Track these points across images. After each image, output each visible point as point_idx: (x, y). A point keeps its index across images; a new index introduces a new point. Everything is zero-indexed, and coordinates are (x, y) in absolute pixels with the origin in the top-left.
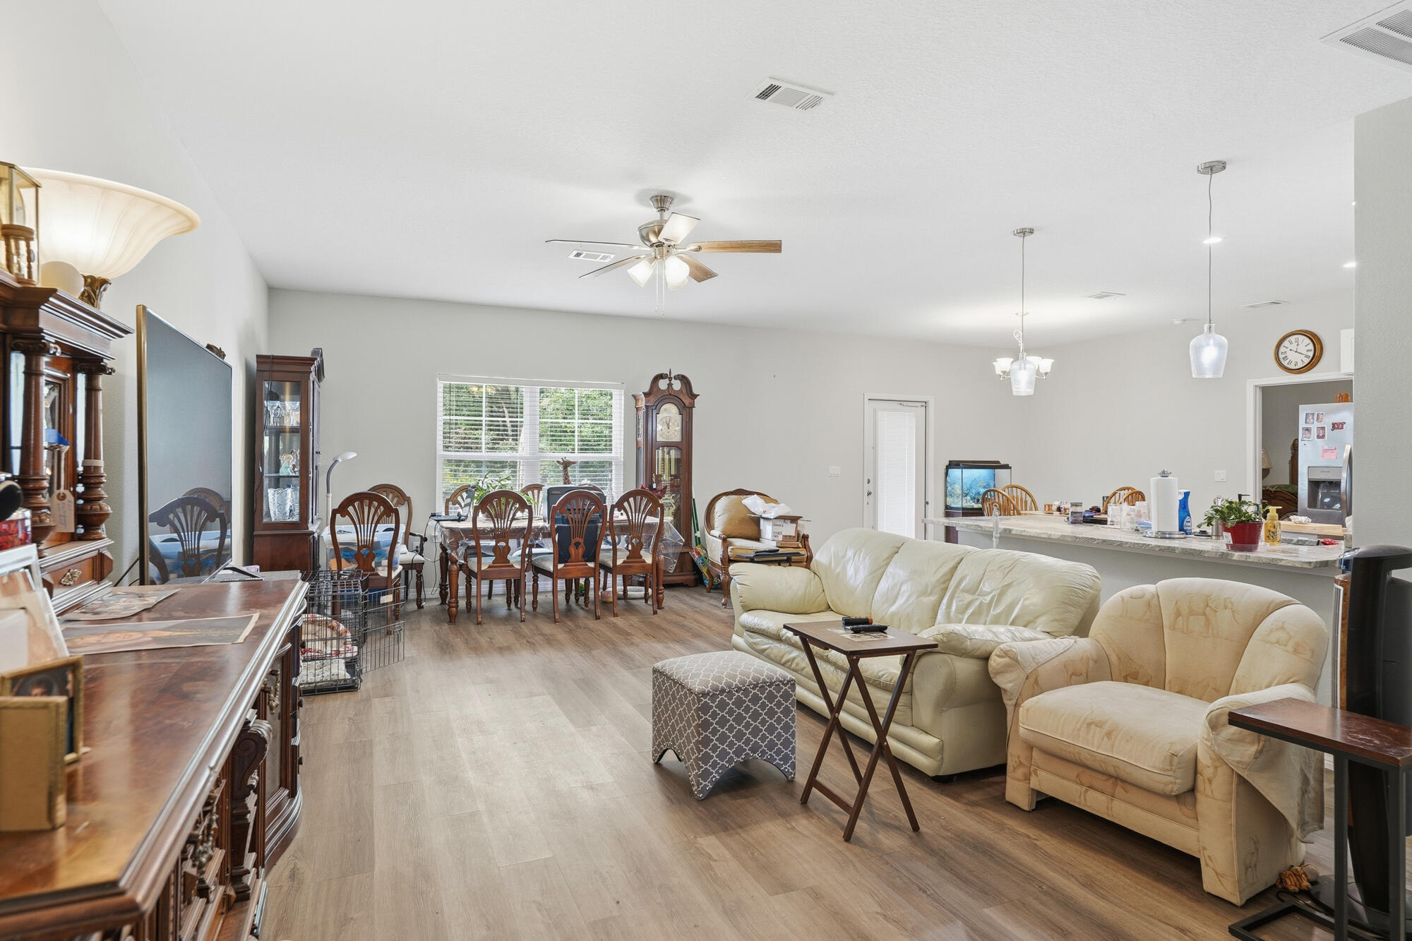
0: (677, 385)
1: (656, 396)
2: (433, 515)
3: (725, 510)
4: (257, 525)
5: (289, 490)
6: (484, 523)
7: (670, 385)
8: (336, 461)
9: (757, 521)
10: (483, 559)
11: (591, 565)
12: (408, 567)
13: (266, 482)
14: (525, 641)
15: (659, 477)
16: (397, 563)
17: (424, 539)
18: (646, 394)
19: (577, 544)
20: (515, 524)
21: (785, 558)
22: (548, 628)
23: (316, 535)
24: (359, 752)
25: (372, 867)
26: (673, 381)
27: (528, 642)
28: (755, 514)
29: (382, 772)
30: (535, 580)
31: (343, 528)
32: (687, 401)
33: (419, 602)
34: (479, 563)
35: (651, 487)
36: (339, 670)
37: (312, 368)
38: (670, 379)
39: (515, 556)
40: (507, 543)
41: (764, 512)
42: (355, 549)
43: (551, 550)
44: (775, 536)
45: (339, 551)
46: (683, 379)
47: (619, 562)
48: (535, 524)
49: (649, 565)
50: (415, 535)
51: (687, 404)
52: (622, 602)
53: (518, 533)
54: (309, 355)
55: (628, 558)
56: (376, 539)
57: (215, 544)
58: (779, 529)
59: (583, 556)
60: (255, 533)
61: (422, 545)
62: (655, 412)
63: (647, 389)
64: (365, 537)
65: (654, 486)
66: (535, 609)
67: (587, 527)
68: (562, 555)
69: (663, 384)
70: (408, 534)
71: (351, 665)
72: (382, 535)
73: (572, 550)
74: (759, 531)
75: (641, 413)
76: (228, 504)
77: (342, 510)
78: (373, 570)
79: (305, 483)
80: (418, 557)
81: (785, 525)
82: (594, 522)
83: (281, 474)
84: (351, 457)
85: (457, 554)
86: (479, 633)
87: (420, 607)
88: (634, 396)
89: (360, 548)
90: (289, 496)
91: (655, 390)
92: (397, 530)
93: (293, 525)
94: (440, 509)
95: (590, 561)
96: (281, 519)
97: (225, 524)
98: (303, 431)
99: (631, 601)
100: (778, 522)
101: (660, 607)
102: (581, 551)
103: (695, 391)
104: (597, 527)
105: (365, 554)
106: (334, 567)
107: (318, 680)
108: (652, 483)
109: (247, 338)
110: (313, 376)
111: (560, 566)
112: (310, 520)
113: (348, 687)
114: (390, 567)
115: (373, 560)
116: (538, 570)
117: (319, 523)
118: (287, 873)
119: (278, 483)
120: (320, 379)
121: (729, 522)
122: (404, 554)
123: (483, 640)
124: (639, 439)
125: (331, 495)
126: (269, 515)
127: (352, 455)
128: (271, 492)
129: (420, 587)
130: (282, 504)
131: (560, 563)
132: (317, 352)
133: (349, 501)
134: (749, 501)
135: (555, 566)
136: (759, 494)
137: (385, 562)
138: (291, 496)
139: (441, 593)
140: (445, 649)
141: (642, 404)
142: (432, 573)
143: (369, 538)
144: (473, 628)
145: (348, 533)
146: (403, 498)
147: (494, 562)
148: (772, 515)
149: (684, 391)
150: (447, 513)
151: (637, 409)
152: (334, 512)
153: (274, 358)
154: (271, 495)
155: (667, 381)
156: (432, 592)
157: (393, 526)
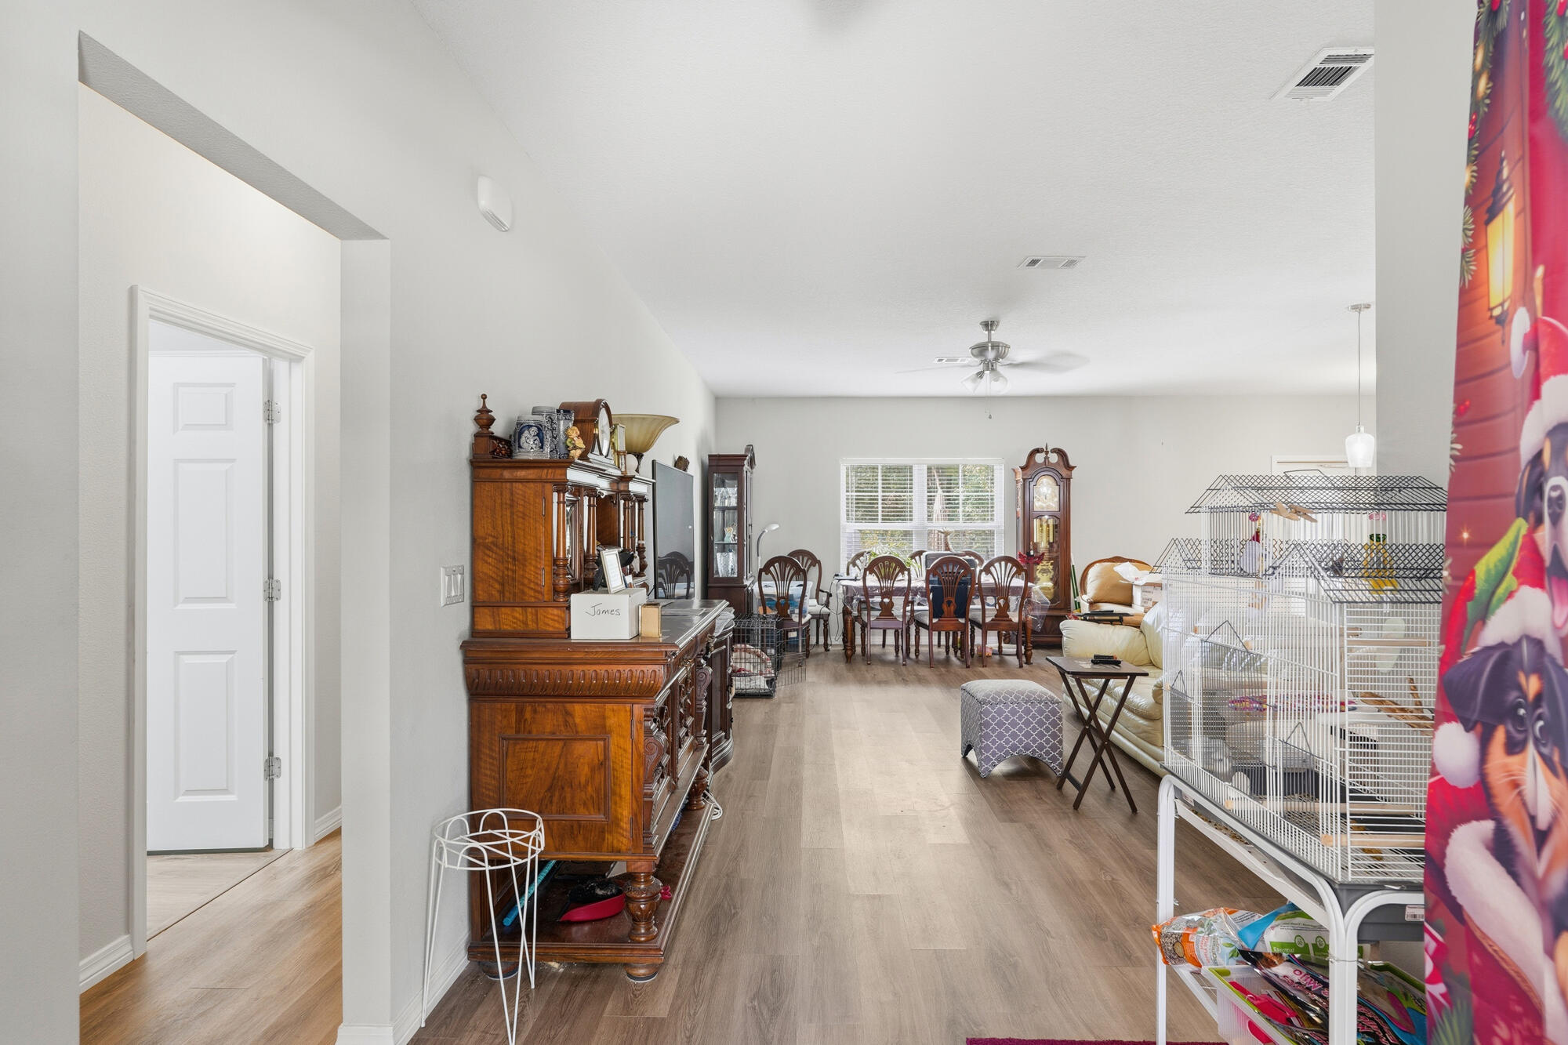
0: (1054, 458)
1: (1030, 468)
2: (837, 575)
3: (1097, 576)
4: (710, 580)
5: (731, 554)
6: (872, 581)
7: (1046, 458)
8: (764, 532)
9: (1129, 587)
10: (872, 613)
11: (962, 621)
12: (818, 617)
13: (716, 547)
14: (900, 679)
15: (1036, 546)
16: (806, 612)
17: (830, 595)
18: (1023, 468)
19: (949, 603)
20: (897, 584)
21: (1118, 618)
22: (924, 671)
23: (749, 588)
24: (768, 729)
25: (768, 779)
26: (1050, 455)
27: (903, 679)
28: (1127, 581)
29: (780, 741)
30: (917, 633)
31: (768, 583)
32: (1064, 472)
33: (826, 645)
34: (869, 615)
35: (1028, 554)
36: (761, 683)
37: (746, 462)
38: (1047, 453)
39: (897, 611)
40: (891, 600)
41: (1136, 579)
42: (775, 599)
43: (927, 608)
44: (1145, 602)
45: (764, 600)
46: (1061, 453)
47: (988, 620)
48: (913, 584)
49: (1016, 623)
50: (823, 592)
51: (1064, 476)
52: (997, 657)
53: (900, 591)
54: (743, 453)
55: (996, 616)
56: (790, 593)
57: (683, 592)
58: (1149, 596)
59: (955, 613)
60: (709, 585)
61: (828, 599)
62: (1032, 484)
63: (1023, 463)
64: (782, 591)
65: (1032, 553)
66: (917, 656)
67: (958, 588)
68: (936, 611)
69: (1039, 458)
70: (819, 590)
71: (771, 682)
72: (795, 589)
73: (945, 607)
74: (1132, 597)
75: (1020, 485)
76: (692, 565)
77: (766, 569)
78: (789, 616)
79: (741, 547)
80: (825, 610)
81: (1154, 591)
82: (966, 583)
83: (725, 542)
84: (774, 528)
85: (852, 607)
86: (867, 671)
87: (827, 650)
88: (1014, 470)
89: (779, 598)
90: (731, 558)
91: (1032, 463)
92: (805, 586)
93: (733, 579)
94: (843, 571)
95: (962, 617)
96: (725, 576)
97: (690, 579)
98: (740, 508)
99: (1007, 657)
100: (1150, 589)
101: (1028, 662)
102: (952, 608)
103: (1072, 463)
104: (967, 588)
105: (783, 604)
106: (761, 612)
107: (747, 687)
108: (1030, 550)
109: (703, 441)
110: (746, 467)
111: (935, 621)
112: (745, 577)
113: (767, 696)
114: (801, 614)
115: (788, 608)
116: (920, 624)
117: (752, 579)
118: (724, 774)
119: (724, 548)
120: (752, 468)
121: (1100, 588)
122: (812, 605)
123: (868, 676)
124: (1018, 509)
125: (760, 558)
126: (717, 572)
127: (775, 527)
128: (718, 555)
129: (826, 634)
130: (726, 565)
131: (934, 617)
132: (750, 448)
133: (771, 563)
134: (1120, 568)
135: (931, 621)
136: (1131, 561)
137: (797, 611)
138: (732, 557)
139: (843, 640)
140: (838, 679)
141: (1020, 477)
142: (836, 624)
143: (785, 591)
144: (864, 668)
145: (770, 588)
146: (815, 561)
147: (880, 615)
148: (1141, 583)
149: (1062, 463)
150: (848, 574)
151: (1017, 482)
152: (761, 571)
153: (720, 456)
154: (719, 557)
155: (1043, 455)
156: (836, 640)
157: (802, 583)
